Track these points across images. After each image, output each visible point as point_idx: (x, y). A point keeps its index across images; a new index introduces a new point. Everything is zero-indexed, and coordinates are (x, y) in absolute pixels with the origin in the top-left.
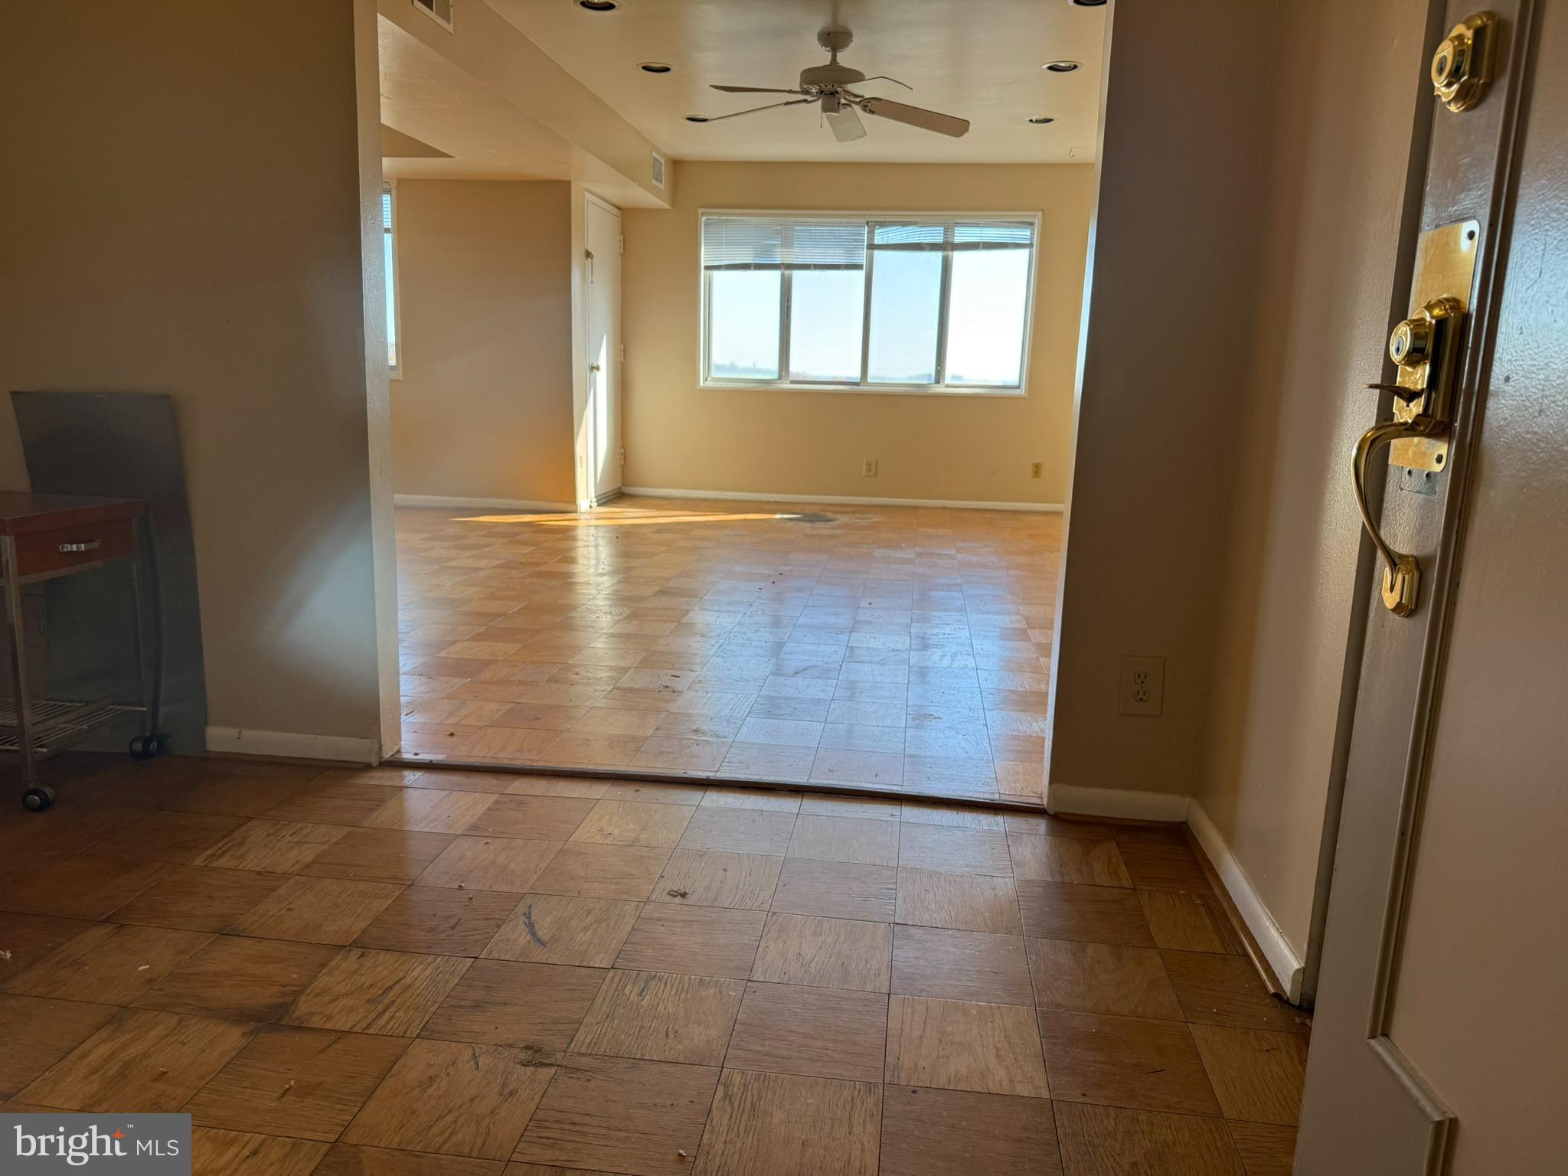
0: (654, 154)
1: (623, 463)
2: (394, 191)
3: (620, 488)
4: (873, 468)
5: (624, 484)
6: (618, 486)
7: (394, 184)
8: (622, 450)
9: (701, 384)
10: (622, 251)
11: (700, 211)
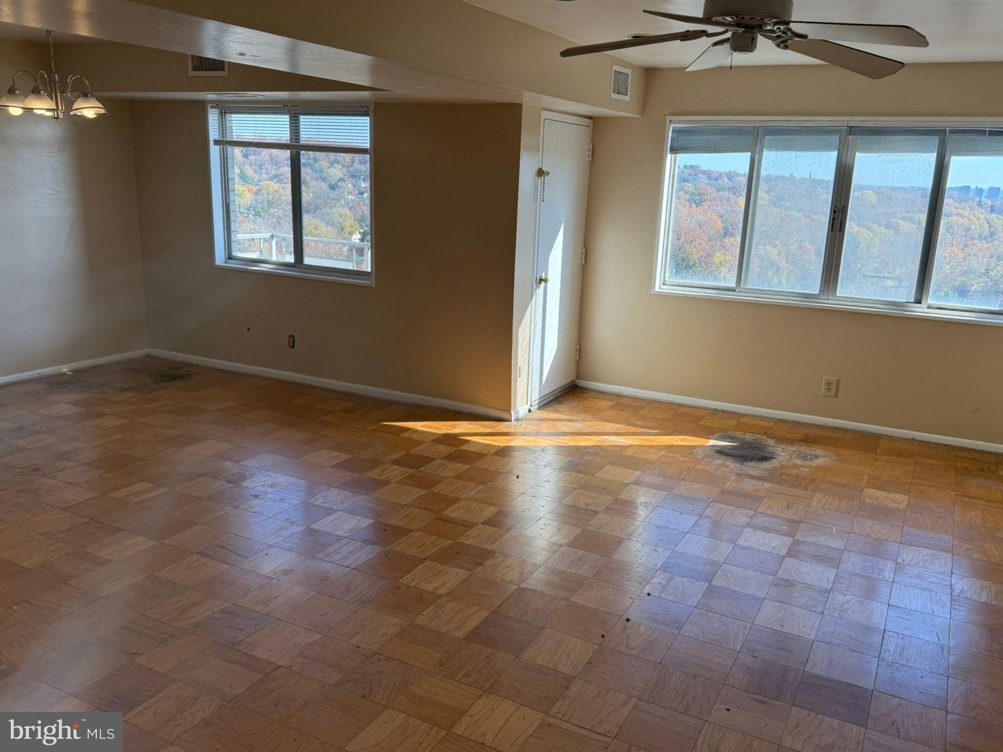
0: (616, 68)
1: (577, 358)
2: (371, 114)
3: (573, 381)
4: (833, 387)
5: (578, 376)
6: (572, 380)
7: (371, 109)
8: (578, 347)
9: (657, 289)
10: (590, 160)
11: (669, 118)
